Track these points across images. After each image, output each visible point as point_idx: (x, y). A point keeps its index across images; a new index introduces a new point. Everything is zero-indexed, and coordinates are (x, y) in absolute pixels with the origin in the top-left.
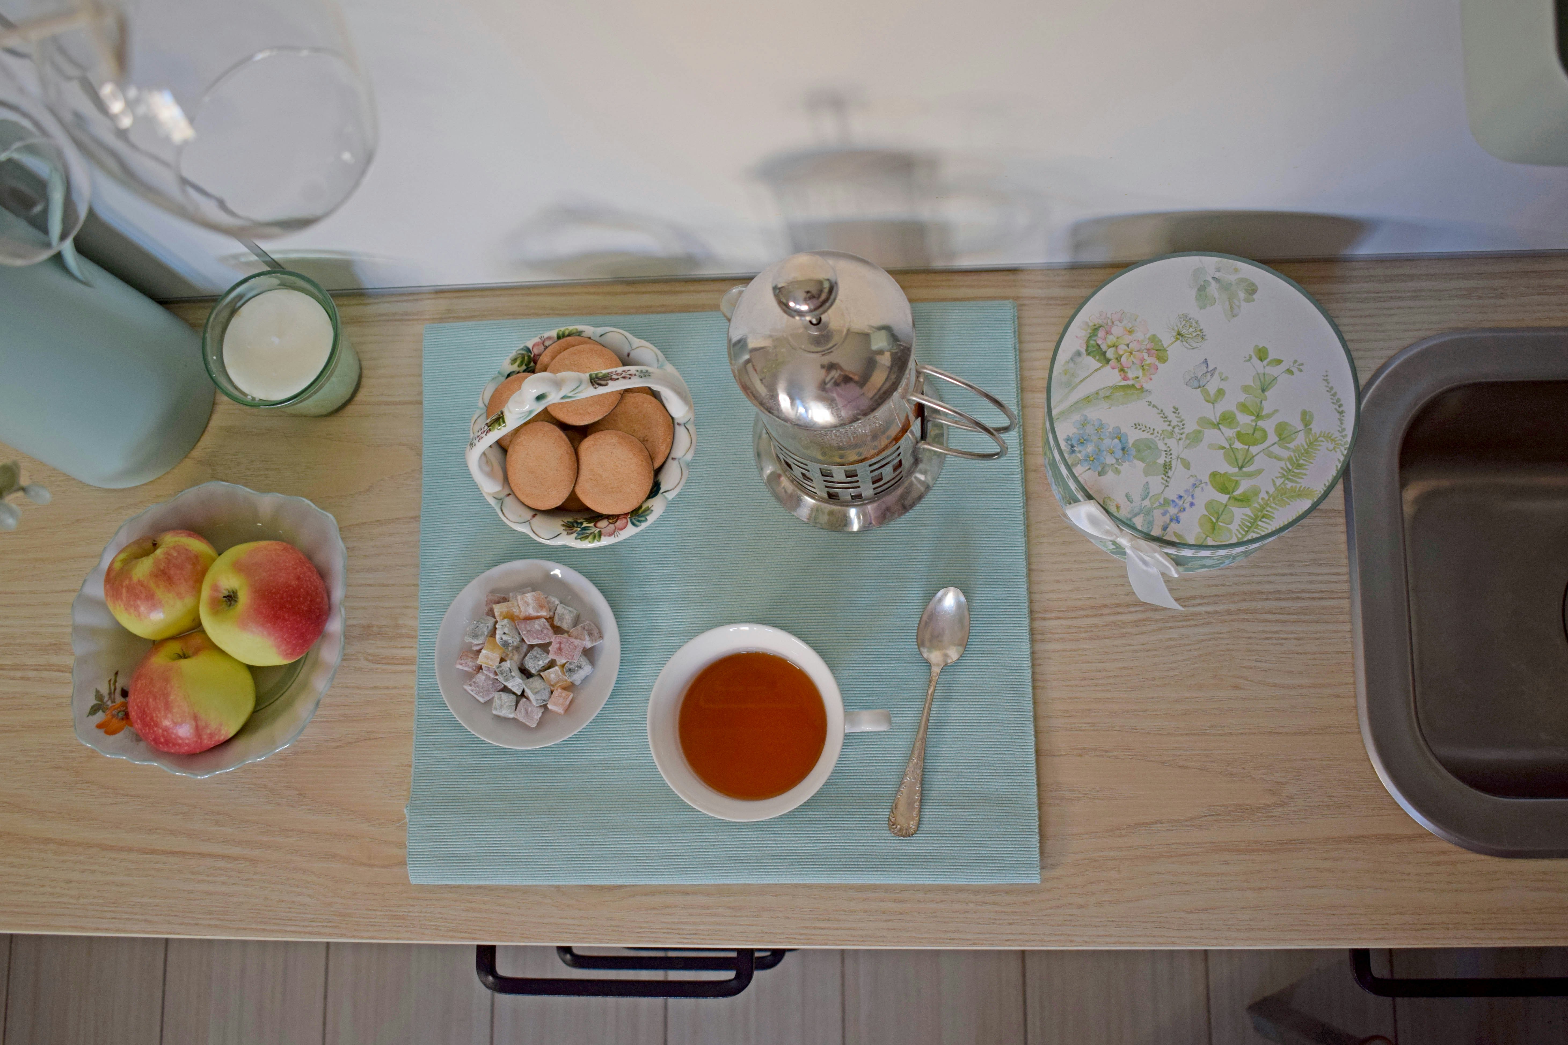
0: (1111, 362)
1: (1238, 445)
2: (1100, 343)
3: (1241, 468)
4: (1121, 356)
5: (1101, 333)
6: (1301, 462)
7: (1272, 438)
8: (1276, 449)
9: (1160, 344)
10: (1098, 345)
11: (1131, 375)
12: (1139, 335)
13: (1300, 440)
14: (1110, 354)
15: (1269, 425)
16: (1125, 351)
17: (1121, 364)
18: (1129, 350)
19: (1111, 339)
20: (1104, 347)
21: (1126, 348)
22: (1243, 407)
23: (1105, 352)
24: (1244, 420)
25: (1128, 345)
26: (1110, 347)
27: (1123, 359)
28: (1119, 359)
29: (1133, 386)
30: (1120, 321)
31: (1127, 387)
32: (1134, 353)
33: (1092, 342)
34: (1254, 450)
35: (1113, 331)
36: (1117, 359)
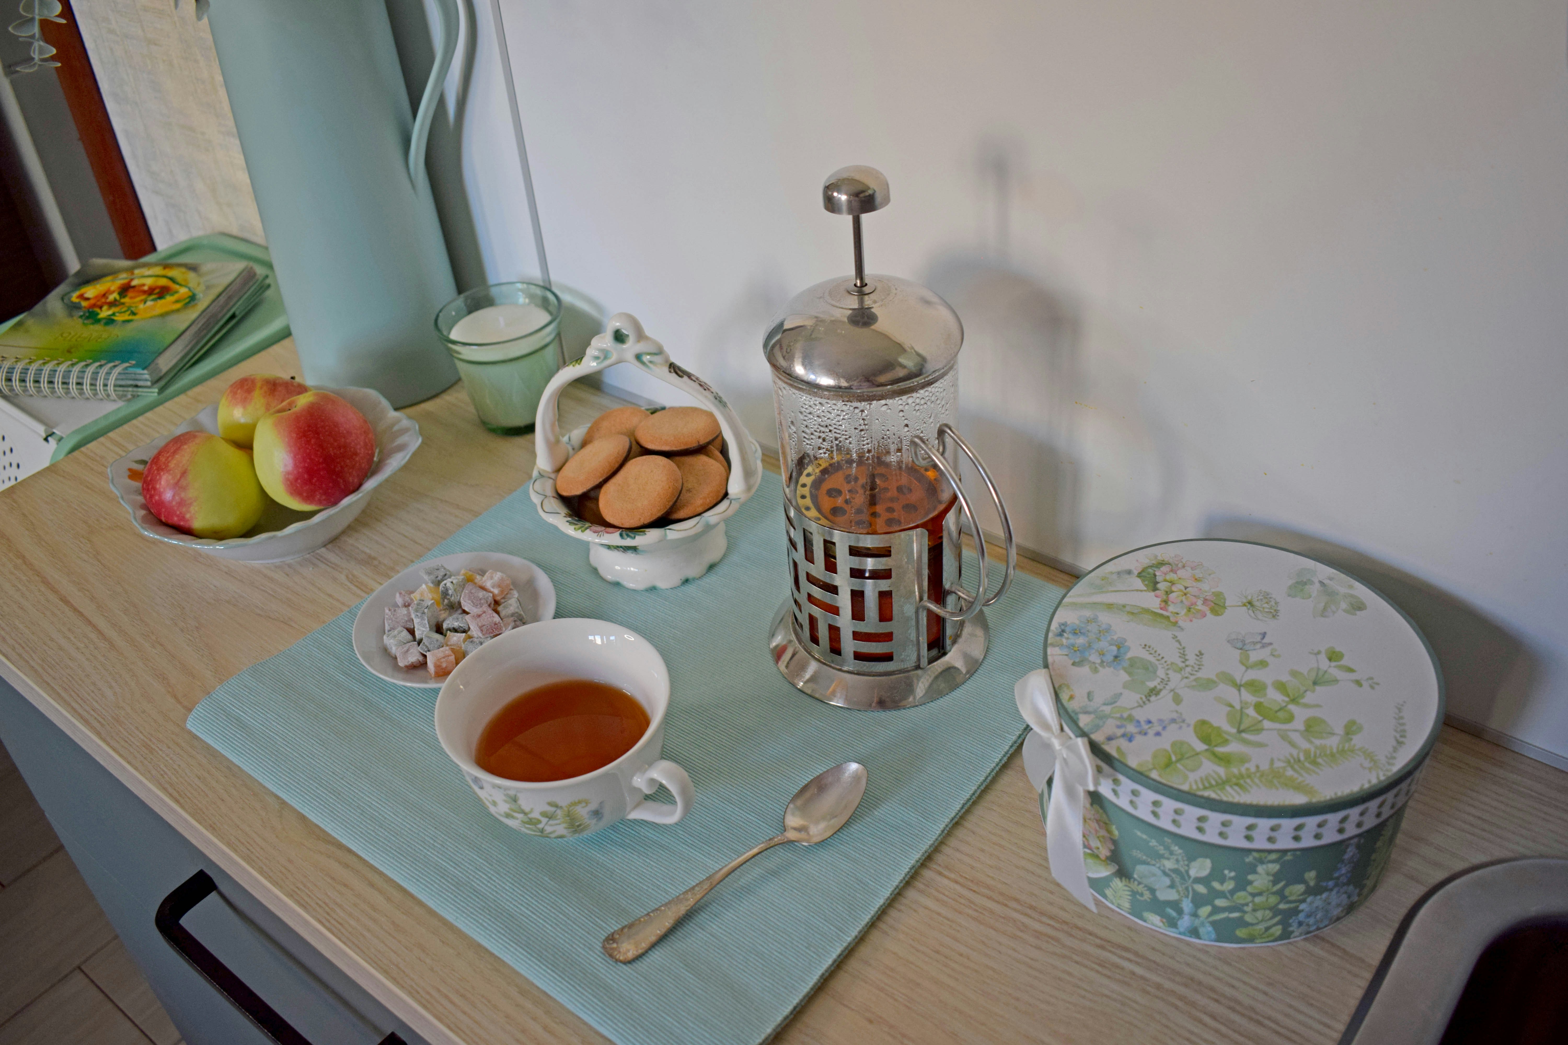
0: (1157, 592)
1: (1251, 712)
2: (1157, 574)
3: (1240, 731)
4: (1172, 592)
5: (1164, 569)
6: (1320, 760)
7: (1298, 724)
8: (1296, 737)
9: (1223, 601)
10: (1155, 575)
11: (1171, 608)
12: (1205, 587)
13: (1333, 742)
14: (1162, 586)
15: (1301, 715)
16: (1181, 591)
17: (1168, 597)
18: (1185, 591)
19: (1171, 576)
20: (1158, 579)
21: (1183, 589)
22: (1281, 687)
23: (1158, 583)
24: (1274, 696)
25: (1186, 588)
26: (1165, 581)
27: (1172, 596)
28: (1167, 593)
29: (1168, 618)
30: (1193, 569)
31: (1161, 615)
32: (1188, 595)
33: (1150, 570)
34: (1267, 724)
35: (1178, 572)
36: (1167, 592)
